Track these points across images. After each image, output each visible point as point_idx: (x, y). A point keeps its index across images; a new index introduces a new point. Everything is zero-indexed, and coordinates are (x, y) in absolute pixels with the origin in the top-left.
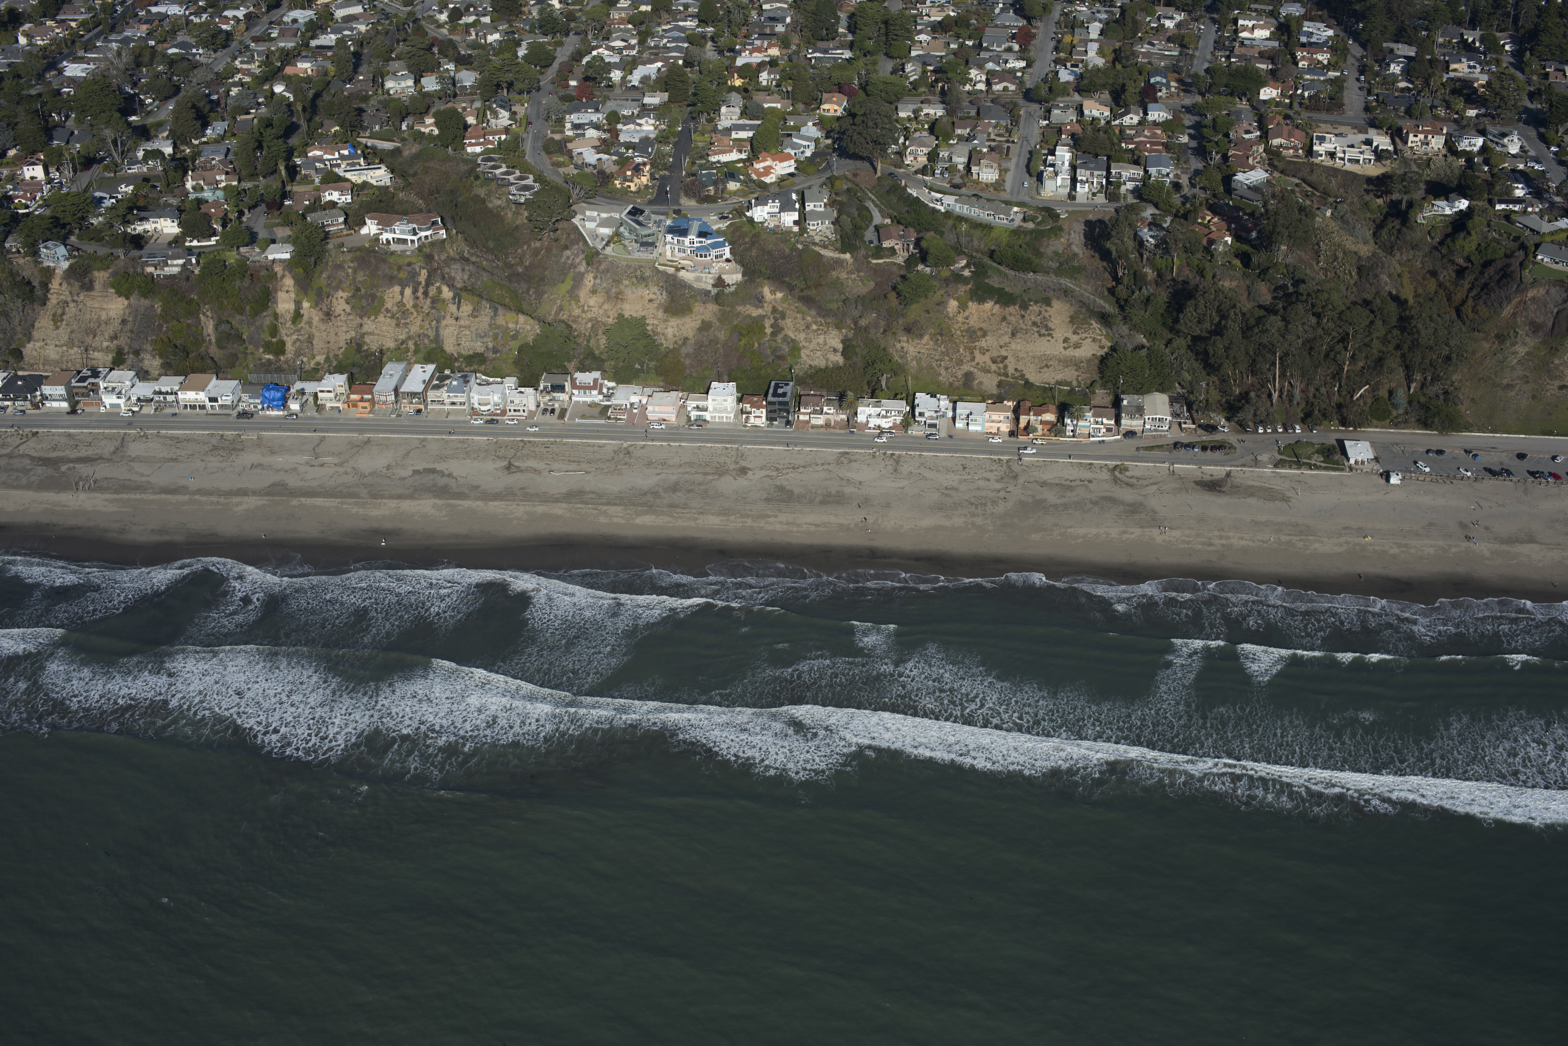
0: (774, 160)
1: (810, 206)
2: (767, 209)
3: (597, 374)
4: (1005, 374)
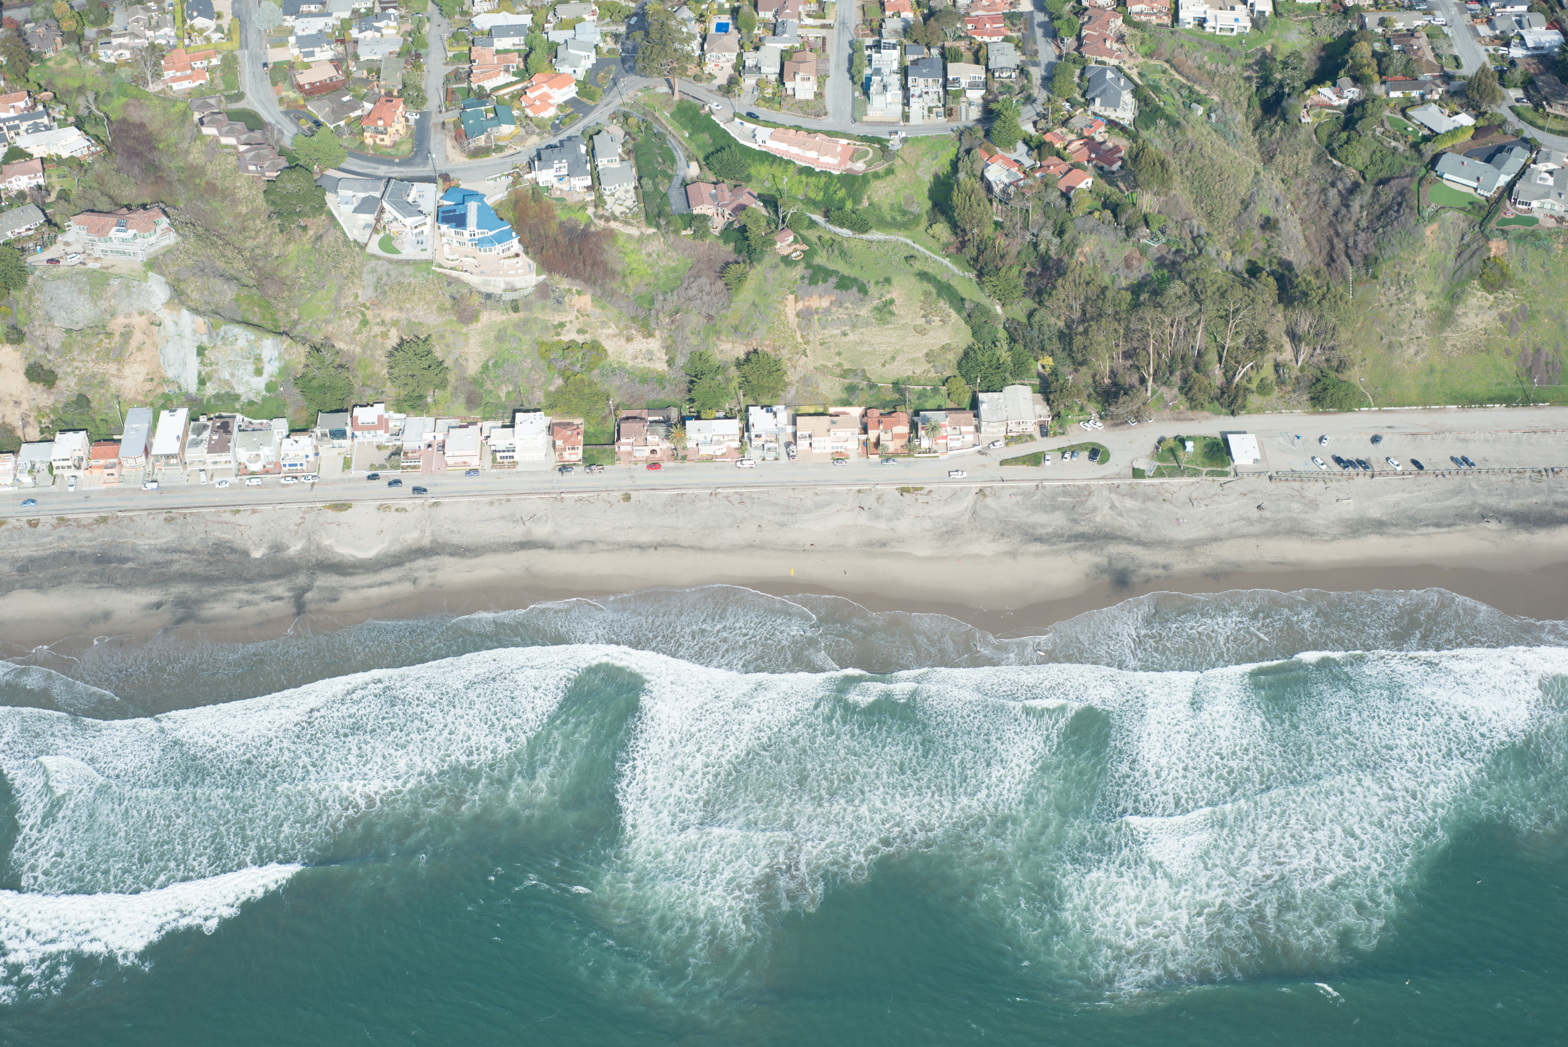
0: (551, 87)
1: (602, 162)
2: (552, 172)
3: (379, 409)
4: (845, 374)
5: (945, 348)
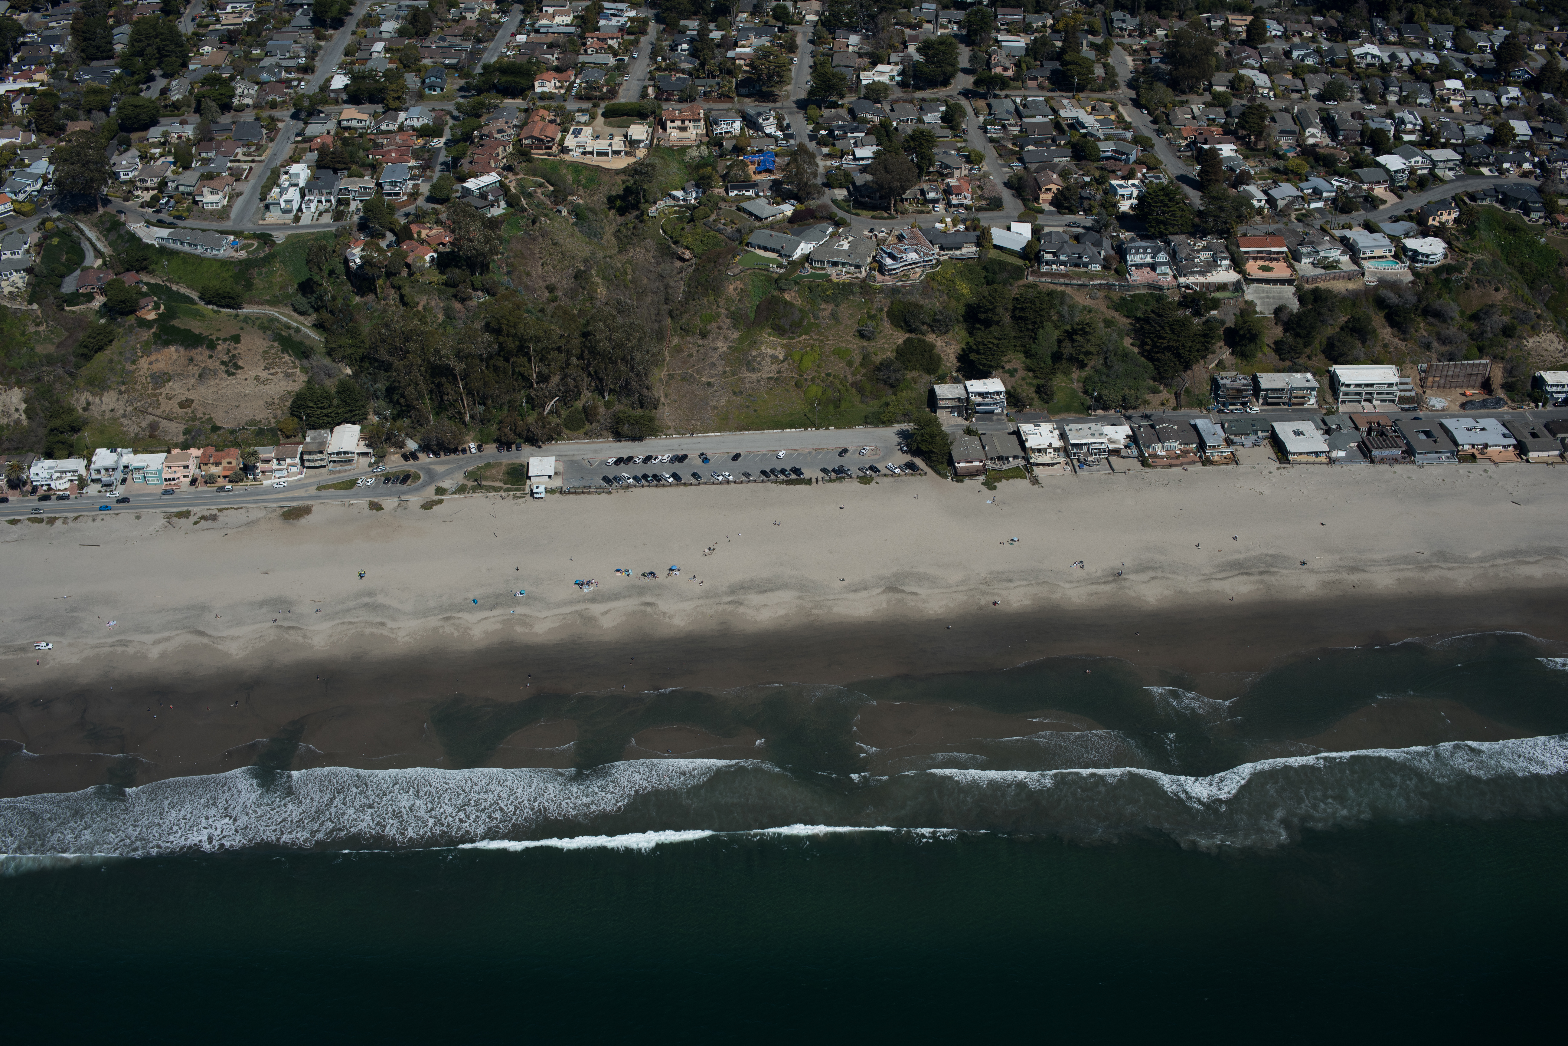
1: (5, 254)
4: (191, 419)
5: (281, 395)
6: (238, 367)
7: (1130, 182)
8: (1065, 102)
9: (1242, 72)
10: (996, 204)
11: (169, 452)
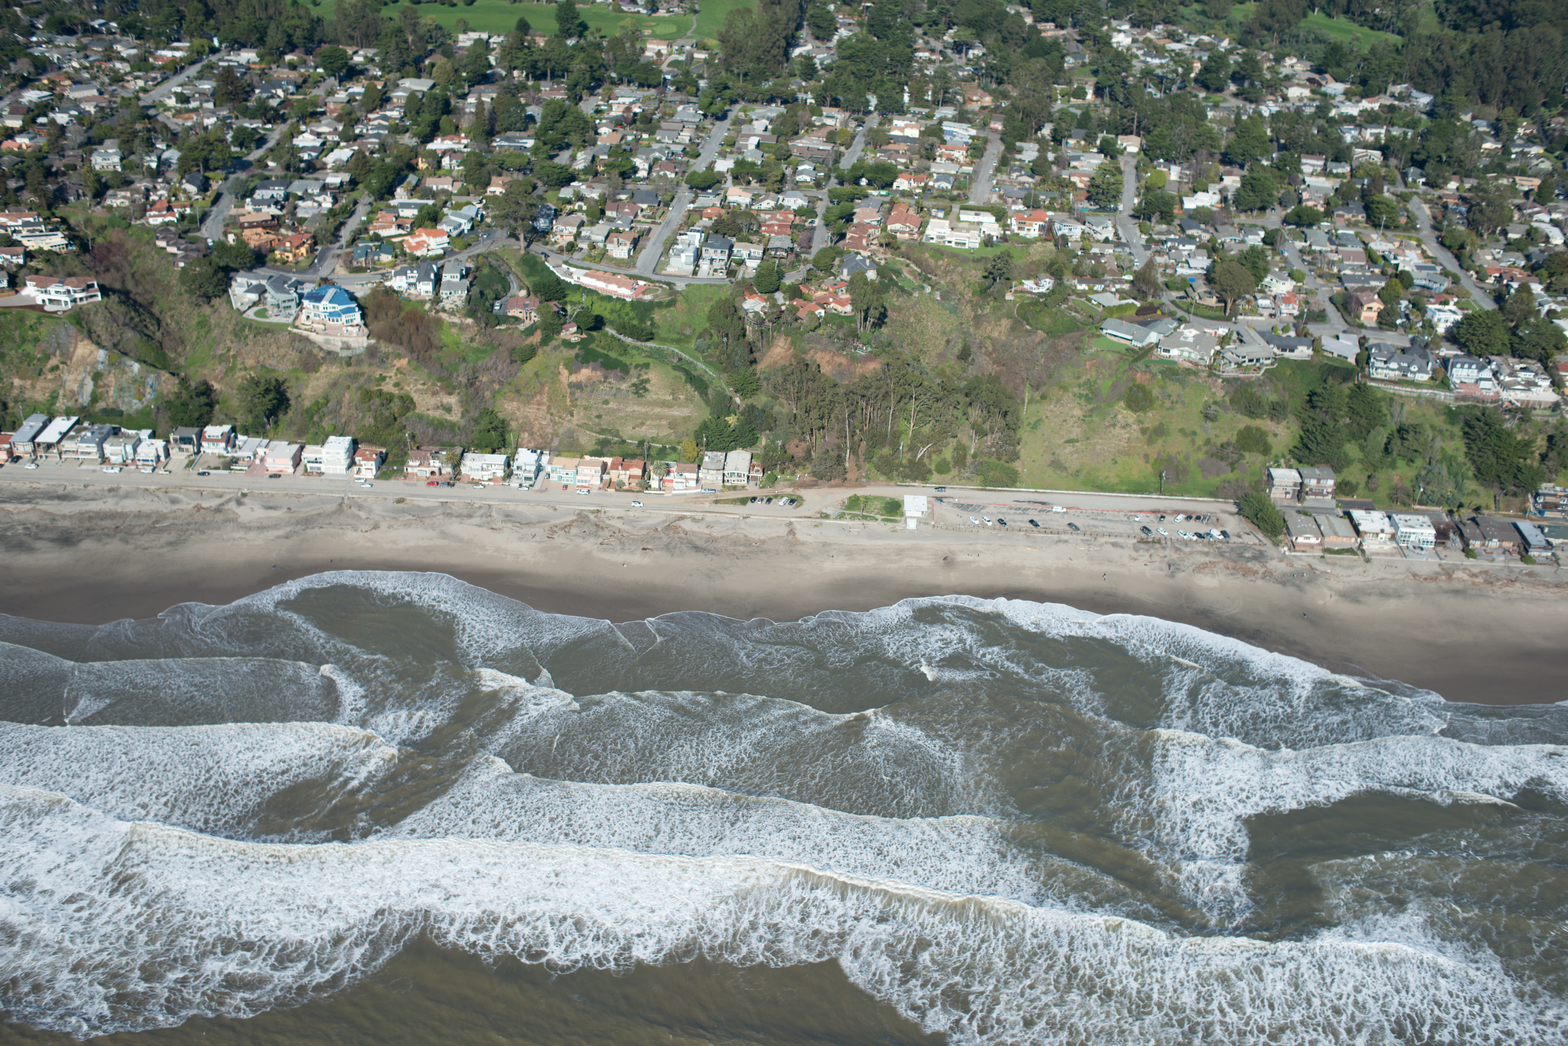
0: (428, 236)
1: (446, 277)
2: (407, 279)
3: (226, 428)
4: (602, 431)
5: (686, 419)
6: (646, 390)
7: (1447, 308)
8: (1374, 236)
9: (1535, 225)
10: (1320, 317)
11: (582, 457)
